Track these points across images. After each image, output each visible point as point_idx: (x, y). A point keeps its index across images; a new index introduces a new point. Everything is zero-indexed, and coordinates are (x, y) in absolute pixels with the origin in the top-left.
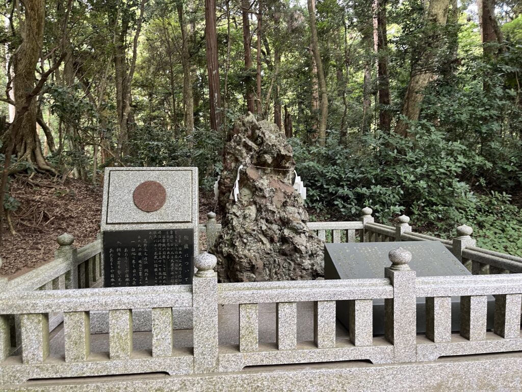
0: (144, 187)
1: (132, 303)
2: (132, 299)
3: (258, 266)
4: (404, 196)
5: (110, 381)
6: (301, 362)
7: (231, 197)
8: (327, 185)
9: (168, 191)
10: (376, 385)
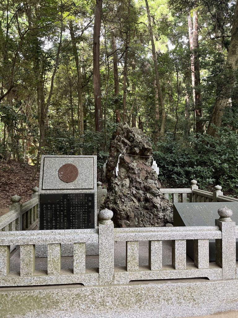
0: (65, 167)
1: (62, 240)
2: (62, 237)
3: (131, 216)
4: (214, 173)
5: (48, 289)
6: (165, 278)
7: (114, 173)
8: (167, 165)
9: (79, 170)
10: (211, 293)
